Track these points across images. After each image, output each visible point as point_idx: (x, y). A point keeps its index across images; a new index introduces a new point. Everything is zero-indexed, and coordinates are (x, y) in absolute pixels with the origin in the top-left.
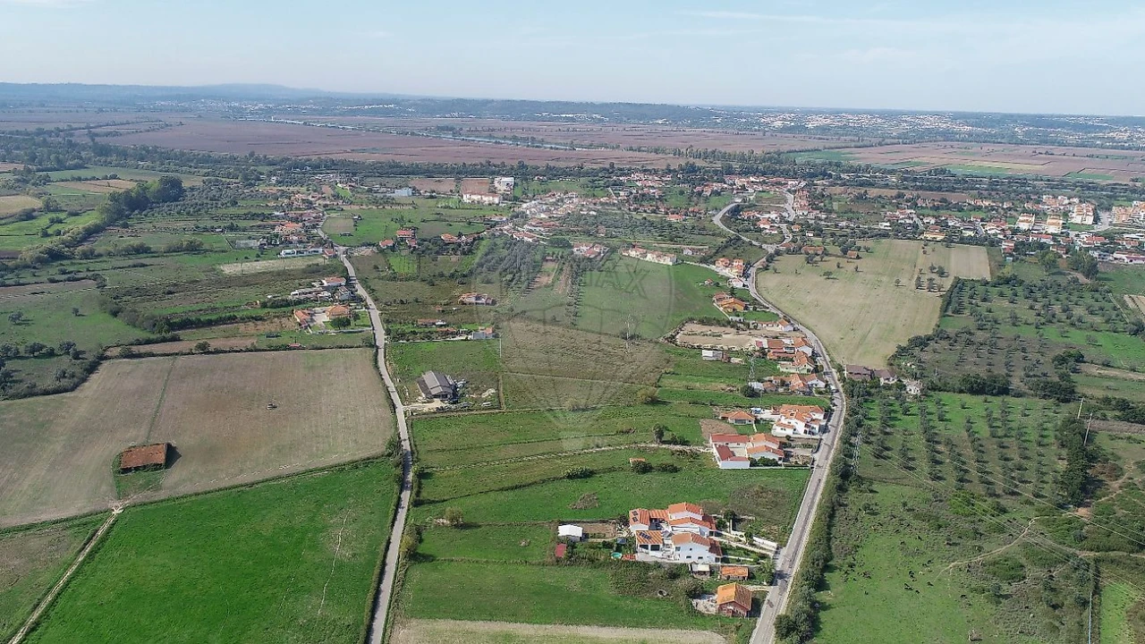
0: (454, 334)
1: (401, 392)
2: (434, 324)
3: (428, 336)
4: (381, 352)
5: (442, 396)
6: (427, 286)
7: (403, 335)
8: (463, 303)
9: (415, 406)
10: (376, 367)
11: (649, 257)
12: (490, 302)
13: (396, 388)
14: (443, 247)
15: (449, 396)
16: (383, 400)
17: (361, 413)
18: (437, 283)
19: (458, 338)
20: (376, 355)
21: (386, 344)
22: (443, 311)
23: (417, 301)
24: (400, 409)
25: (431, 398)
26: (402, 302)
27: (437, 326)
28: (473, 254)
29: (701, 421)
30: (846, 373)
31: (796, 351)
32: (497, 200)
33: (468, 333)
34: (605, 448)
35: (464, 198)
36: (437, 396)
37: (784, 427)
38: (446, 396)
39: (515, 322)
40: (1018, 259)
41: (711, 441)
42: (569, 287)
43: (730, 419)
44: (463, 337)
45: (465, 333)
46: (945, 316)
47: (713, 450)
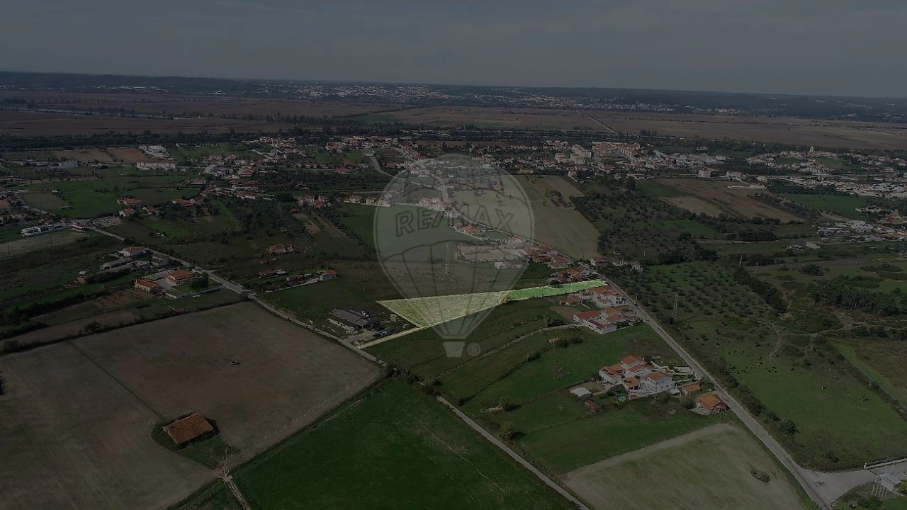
2: (276, 274)
4: (262, 303)
8: (276, 254)
9: (353, 338)
11: (369, 202)
13: (318, 328)
19: (309, 282)
20: (260, 306)
21: (255, 296)
22: (268, 263)
25: (359, 329)
27: (280, 275)
28: (220, 214)
29: (551, 308)
30: (593, 263)
31: (548, 255)
32: (173, 166)
33: (312, 277)
34: (522, 337)
35: (138, 165)
36: (364, 327)
37: (605, 301)
38: (369, 326)
39: (337, 263)
40: (585, 182)
41: (576, 319)
42: (339, 231)
43: (567, 303)
44: (315, 280)
45: (309, 277)
46: (593, 221)
47: (586, 324)
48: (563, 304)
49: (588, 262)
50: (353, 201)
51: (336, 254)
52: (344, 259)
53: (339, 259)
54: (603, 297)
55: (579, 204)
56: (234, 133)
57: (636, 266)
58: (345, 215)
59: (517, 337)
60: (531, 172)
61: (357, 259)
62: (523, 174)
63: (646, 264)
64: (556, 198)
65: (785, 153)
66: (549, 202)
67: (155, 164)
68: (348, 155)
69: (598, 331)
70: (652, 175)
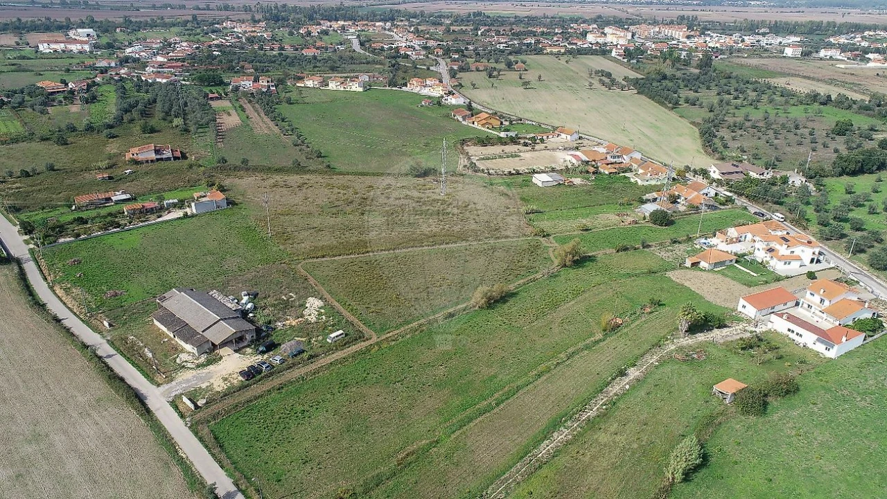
0: (160, 210)
1: (131, 354)
2: (109, 199)
3: (112, 222)
4: (30, 268)
5: (237, 342)
6: (56, 147)
7: (60, 229)
8: (136, 162)
9: (185, 380)
10: (40, 306)
11: (332, 86)
12: (178, 154)
13: (111, 343)
14: (49, 98)
15: (248, 337)
16: (100, 386)
17: (59, 440)
18: (70, 140)
19: (167, 217)
20: (22, 276)
21: (32, 251)
22: (110, 178)
23: (51, 168)
24: (157, 398)
25: (211, 351)
26: (27, 175)
27: (117, 202)
28: (99, 101)
29: (670, 274)
30: (715, 175)
31: (626, 160)
32: (87, 48)
33: (181, 204)
34: (633, 373)
35: (41, 48)
36: (224, 344)
37: (787, 261)
38: (241, 339)
39: (241, 178)
40: (638, 61)
41: (750, 311)
42: (271, 124)
43: (703, 264)
44: (178, 214)
45: (175, 205)
46: (673, 108)
47: (779, 325)
48: (695, 265)
49: (704, 173)
50: (310, 83)
51: (245, 161)
52: (256, 169)
53: (248, 169)
54: (783, 250)
55: (642, 87)
56: (197, 19)
57: (797, 180)
58: (289, 102)
59: (622, 373)
60: (563, 51)
61: (279, 170)
62: (551, 53)
63: (814, 175)
64: (607, 80)
65: (871, 33)
66: (596, 84)
67: (62, 45)
68: (325, 37)
69: (820, 348)
70: (723, 54)
